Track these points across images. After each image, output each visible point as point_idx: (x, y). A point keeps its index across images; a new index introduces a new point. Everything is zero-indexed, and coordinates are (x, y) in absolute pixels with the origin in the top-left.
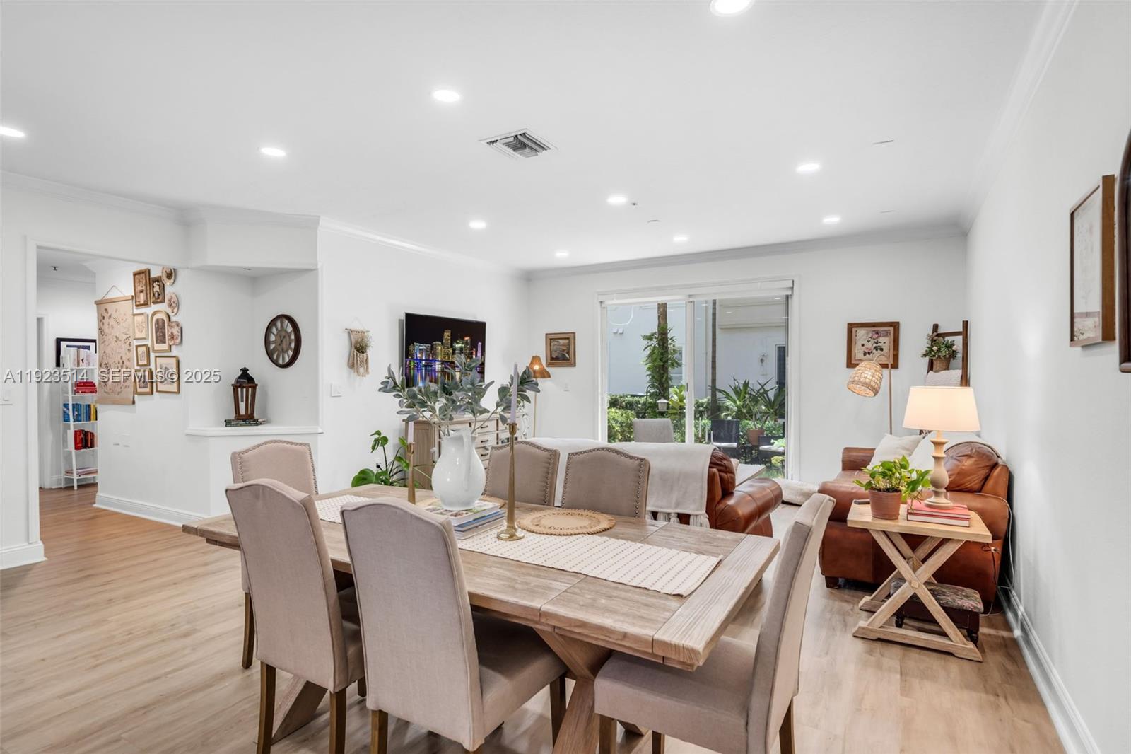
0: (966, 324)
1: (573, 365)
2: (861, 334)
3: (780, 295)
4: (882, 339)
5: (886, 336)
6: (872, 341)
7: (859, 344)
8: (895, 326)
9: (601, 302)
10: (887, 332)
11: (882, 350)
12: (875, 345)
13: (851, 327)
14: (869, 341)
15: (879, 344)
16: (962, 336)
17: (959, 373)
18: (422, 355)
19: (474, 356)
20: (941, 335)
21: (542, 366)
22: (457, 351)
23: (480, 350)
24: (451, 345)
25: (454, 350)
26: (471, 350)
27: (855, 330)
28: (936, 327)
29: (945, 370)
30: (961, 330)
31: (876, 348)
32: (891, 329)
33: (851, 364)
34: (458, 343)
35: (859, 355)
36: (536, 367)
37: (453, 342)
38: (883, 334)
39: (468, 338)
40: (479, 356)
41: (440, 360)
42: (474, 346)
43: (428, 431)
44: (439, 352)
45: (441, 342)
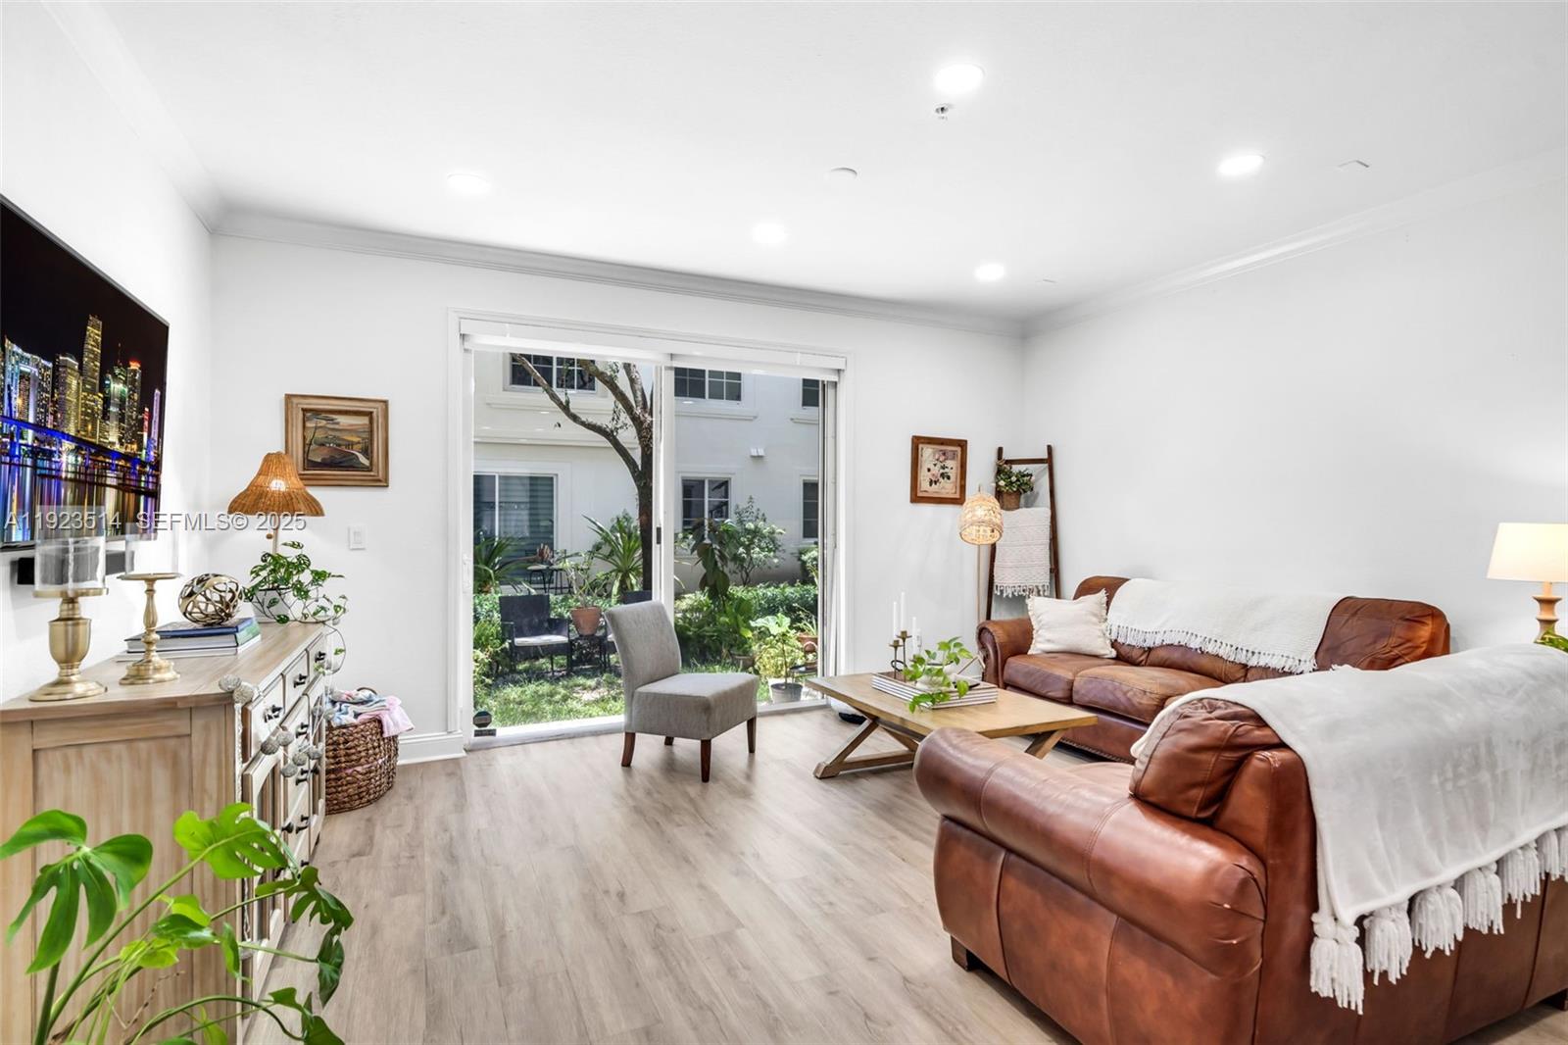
0: (1050, 449)
1: (382, 482)
2: (928, 453)
4: (950, 463)
5: (953, 459)
6: (939, 465)
7: (926, 466)
8: (963, 444)
9: (463, 336)
10: (954, 453)
11: (949, 478)
12: (942, 471)
13: (918, 442)
14: (935, 465)
15: (946, 470)
16: (1046, 465)
17: (1044, 511)
18: (26, 400)
19: (145, 435)
20: (1010, 462)
21: (297, 483)
22: (113, 409)
23: (156, 414)
24: (102, 379)
25: (107, 401)
26: (141, 411)
27: (920, 446)
28: (1000, 450)
29: (1018, 508)
30: (1046, 456)
31: (942, 475)
32: (959, 449)
33: (916, 498)
34: (115, 377)
35: (924, 485)
36: (278, 485)
37: (106, 368)
38: (950, 455)
39: (134, 366)
40: (155, 436)
41: (72, 433)
42: (146, 400)
43: (186, 740)
44: (71, 397)
45: (80, 359)
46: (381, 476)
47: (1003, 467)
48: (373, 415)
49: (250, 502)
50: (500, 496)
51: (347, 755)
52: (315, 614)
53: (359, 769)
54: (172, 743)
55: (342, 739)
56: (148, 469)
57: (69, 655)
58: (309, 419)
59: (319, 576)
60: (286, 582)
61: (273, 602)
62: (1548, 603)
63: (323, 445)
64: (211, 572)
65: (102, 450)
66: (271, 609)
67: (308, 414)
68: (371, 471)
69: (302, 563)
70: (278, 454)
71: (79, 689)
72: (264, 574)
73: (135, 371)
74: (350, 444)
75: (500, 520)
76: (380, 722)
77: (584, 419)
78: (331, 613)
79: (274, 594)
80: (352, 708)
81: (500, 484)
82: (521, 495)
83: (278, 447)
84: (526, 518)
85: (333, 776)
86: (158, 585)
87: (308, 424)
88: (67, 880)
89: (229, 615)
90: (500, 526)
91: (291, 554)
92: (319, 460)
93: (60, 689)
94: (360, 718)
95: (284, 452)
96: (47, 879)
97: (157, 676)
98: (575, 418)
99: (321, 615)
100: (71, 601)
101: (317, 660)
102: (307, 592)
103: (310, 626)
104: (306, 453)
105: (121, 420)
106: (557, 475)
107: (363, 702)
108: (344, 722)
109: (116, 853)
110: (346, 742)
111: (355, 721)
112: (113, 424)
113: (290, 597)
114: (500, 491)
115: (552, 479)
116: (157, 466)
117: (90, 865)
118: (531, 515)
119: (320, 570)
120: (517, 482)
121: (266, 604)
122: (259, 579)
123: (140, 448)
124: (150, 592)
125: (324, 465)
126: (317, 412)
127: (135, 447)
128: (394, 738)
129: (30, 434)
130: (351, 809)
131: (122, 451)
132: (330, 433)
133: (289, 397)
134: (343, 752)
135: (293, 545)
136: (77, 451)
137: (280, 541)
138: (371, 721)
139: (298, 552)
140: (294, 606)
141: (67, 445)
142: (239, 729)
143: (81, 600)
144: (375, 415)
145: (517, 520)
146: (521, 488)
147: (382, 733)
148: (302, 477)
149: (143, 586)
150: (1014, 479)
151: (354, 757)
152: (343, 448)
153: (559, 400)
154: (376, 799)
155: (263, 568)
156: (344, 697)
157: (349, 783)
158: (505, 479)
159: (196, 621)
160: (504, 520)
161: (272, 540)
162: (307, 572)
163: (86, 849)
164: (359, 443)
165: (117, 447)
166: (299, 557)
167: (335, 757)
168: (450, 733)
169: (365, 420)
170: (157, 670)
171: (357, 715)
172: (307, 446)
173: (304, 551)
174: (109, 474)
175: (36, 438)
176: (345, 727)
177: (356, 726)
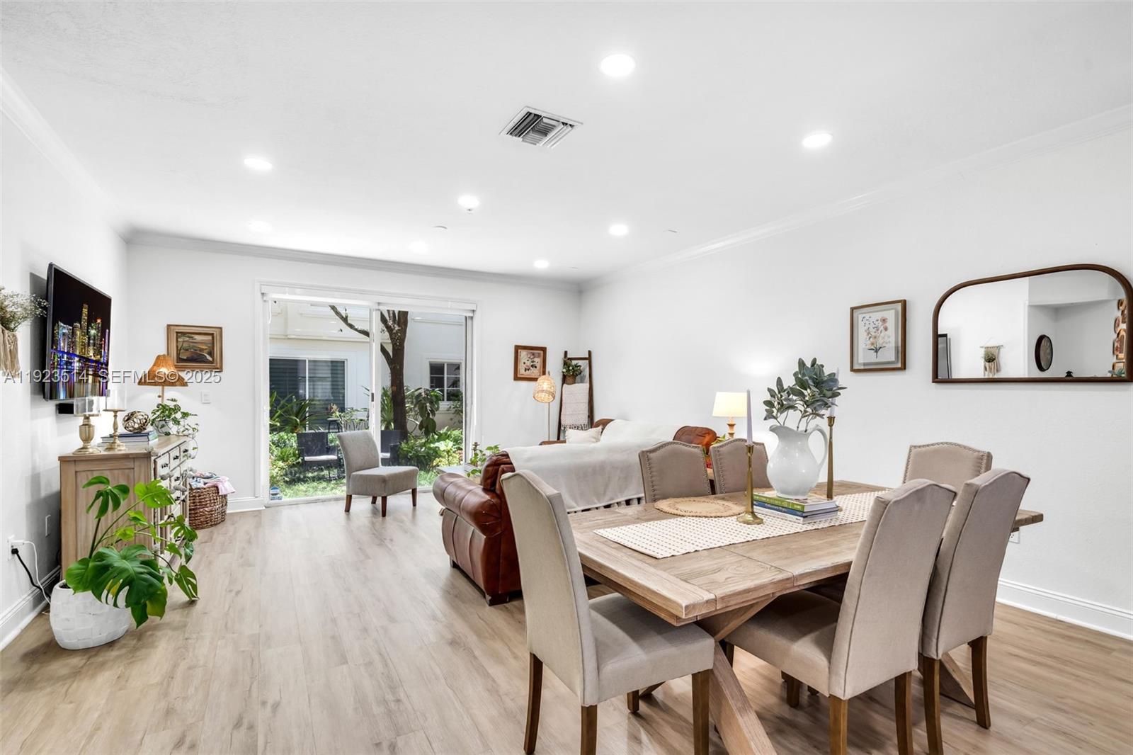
0: (590, 352)
1: (219, 369)
2: (523, 354)
3: (459, 313)
4: (536, 360)
5: (539, 357)
6: (530, 360)
7: (523, 361)
8: (544, 349)
9: (263, 294)
10: (539, 353)
11: (536, 367)
12: (532, 363)
13: (518, 349)
14: (528, 360)
15: (534, 363)
16: (587, 361)
17: (587, 385)
18: (64, 344)
19: (103, 351)
20: (571, 359)
21: (173, 370)
22: (91, 341)
23: (107, 341)
24: (87, 330)
25: (89, 338)
26: (101, 340)
27: (519, 351)
28: (566, 353)
29: (575, 383)
30: (587, 356)
31: (532, 366)
32: (542, 352)
33: (517, 378)
34: (92, 327)
35: (522, 371)
36: (164, 371)
37: (89, 325)
38: (536, 355)
39: (99, 321)
40: (106, 351)
41: (78, 354)
42: (103, 335)
43: (132, 470)
44: (78, 340)
45: (80, 323)
46: (218, 366)
47: (567, 361)
48: (214, 335)
49: (149, 379)
50: (309, 373)
51: (200, 502)
52: (183, 431)
53: (206, 509)
54: (127, 471)
55: (197, 495)
56: (104, 366)
57: (87, 438)
58: (180, 337)
59: (185, 415)
60: (169, 417)
61: (163, 426)
62: (731, 426)
63: (187, 350)
64: (137, 410)
65: (88, 360)
66: (163, 429)
67: (179, 335)
68: (213, 363)
69: (177, 409)
70: (164, 355)
71: (91, 450)
72: (158, 413)
73: (99, 323)
74: (202, 350)
75: (309, 389)
76: (217, 487)
77: (356, 327)
78: (191, 431)
79: (164, 422)
80: (202, 480)
81: (309, 365)
82: (326, 372)
83: (163, 351)
84: (329, 387)
85: (193, 512)
86: (118, 414)
87: (179, 340)
88: (105, 495)
89: (145, 429)
90: (309, 393)
91: (171, 404)
92: (185, 358)
93: (84, 450)
94: (207, 485)
95: (166, 354)
96: (99, 494)
97: (119, 448)
98: (351, 326)
99: (186, 433)
100: (87, 418)
101: (184, 452)
102: (179, 422)
103: (181, 437)
104: (178, 354)
105: (94, 346)
106: (347, 360)
107: (208, 478)
108: (198, 487)
109: (118, 489)
110: (200, 496)
111: (205, 487)
112: (91, 348)
113: (171, 424)
114: (309, 369)
115: (344, 362)
116: (107, 364)
117: (112, 492)
118: (332, 385)
119: (185, 412)
120: (324, 364)
121: (160, 427)
122: (155, 416)
123: (101, 357)
124: (115, 416)
125: (188, 360)
126: (184, 334)
127: (99, 357)
128: (225, 496)
129: (65, 356)
130: (202, 528)
131: (94, 359)
132: (191, 344)
133: (169, 326)
134: (198, 501)
135: (172, 400)
136: (79, 361)
137: (165, 399)
138: (212, 487)
139: (175, 403)
140: (173, 429)
141: (77, 359)
142: (153, 466)
143: (91, 418)
144: (215, 335)
145: (322, 389)
146: (326, 368)
147: (218, 493)
148: (176, 367)
149: (113, 414)
150: (571, 368)
151: (204, 503)
152: (198, 352)
153: (341, 315)
154: (215, 525)
155: (158, 411)
156: (199, 475)
157: (201, 516)
158: (314, 363)
159: (131, 431)
160: (313, 388)
161: (160, 399)
162: (179, 413)
163: (110, 487)
164: (206, 349)
165: (93, 358)
166: (175, 406)
167: (194, 503)
168: (257, 497)
169: (210, 338)
170: (119, 446)
171: (205, 484)
172: (178, 351)
173: (177, 403)
174: (90, 369)
175: (67, 358)
176: (199, 489)
177: (205, 489)
